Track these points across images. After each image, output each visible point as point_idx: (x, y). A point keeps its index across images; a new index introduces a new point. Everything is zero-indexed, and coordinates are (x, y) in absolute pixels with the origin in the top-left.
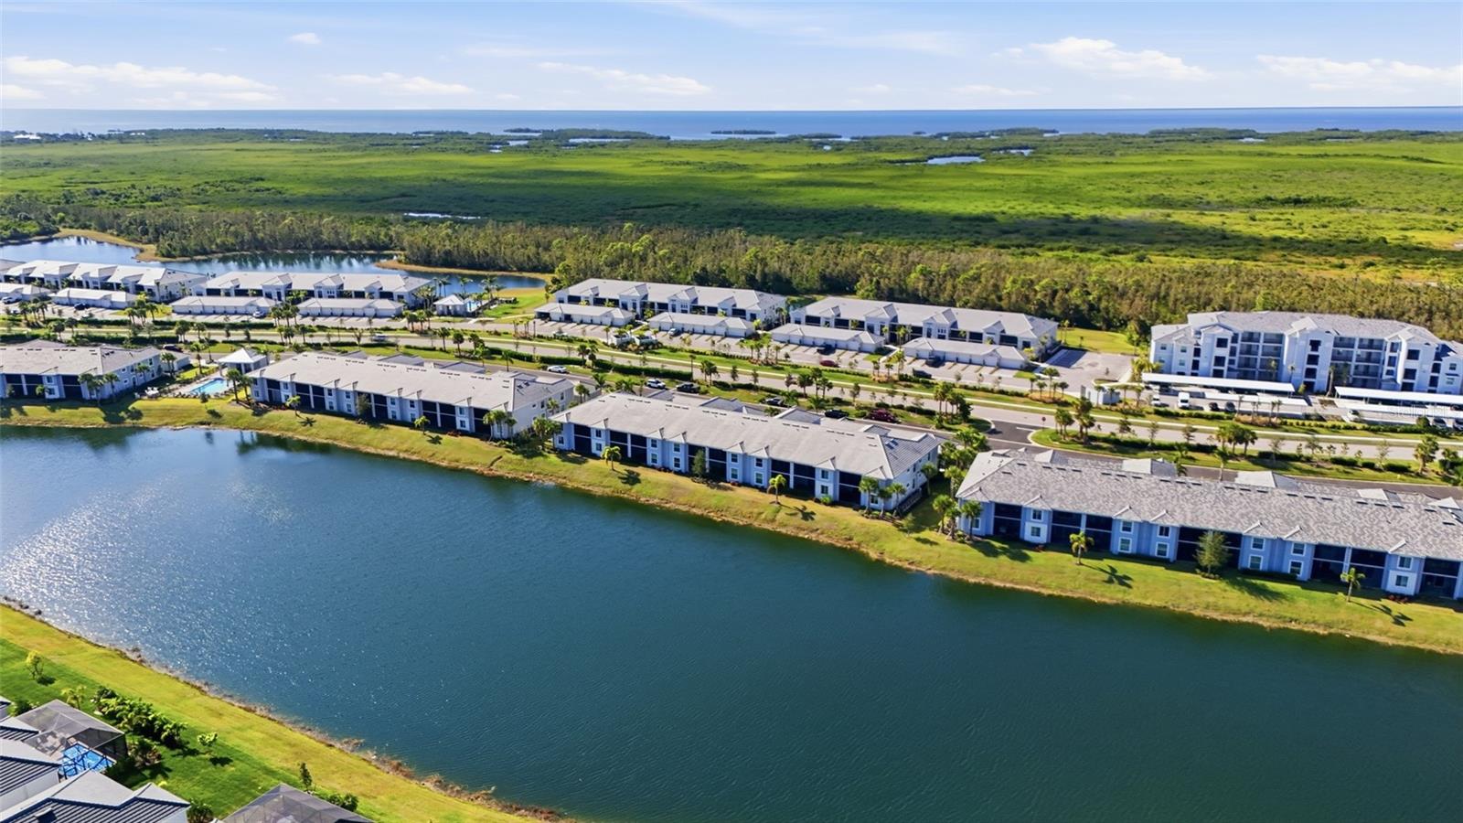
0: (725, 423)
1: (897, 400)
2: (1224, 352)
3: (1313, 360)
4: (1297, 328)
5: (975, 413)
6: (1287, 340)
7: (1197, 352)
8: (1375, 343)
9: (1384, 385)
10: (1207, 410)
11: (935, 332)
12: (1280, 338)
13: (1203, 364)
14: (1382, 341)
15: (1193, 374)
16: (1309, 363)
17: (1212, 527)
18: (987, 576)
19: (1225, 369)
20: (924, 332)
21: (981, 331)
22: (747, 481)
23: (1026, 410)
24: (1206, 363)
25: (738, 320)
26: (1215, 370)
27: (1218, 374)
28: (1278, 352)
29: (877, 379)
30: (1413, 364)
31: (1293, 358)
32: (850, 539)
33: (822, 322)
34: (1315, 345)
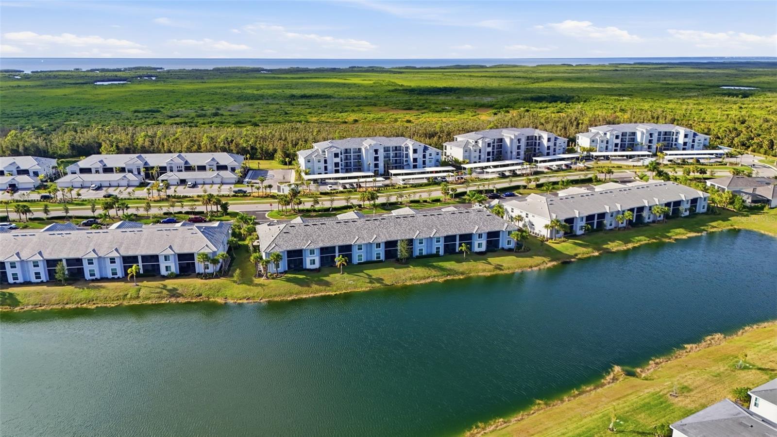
0: (73, 239)
1: (177, 209)
2: (338, 160)
3: (376, 159)
4: (366, 145)
5: (231, 209)
6: (363, 150)
7: (326, 162)
8: (398, 148)
9: (405, 167)
10: (341, 189)
11: (175, 169)
12: (360, 149)
13: (329, 168)
14: (400, 147)
15: (325, 173)
16: (375, 161)
17: (399, 238)
18: (297, 294)
19: (340, 168)
20: (168, 169)
21: (205, 165)
22: (104, 276)
23: (255, 203)
24: (331, 167)
25: (26, 176)
26: (335, 170)
27: (337, 171)
28: (359, 157)
29: (153, 199)
30: (416, 156)
31: (367, 158)
32: (200, 295)
33: (93, 171)
34: (376, 151)
